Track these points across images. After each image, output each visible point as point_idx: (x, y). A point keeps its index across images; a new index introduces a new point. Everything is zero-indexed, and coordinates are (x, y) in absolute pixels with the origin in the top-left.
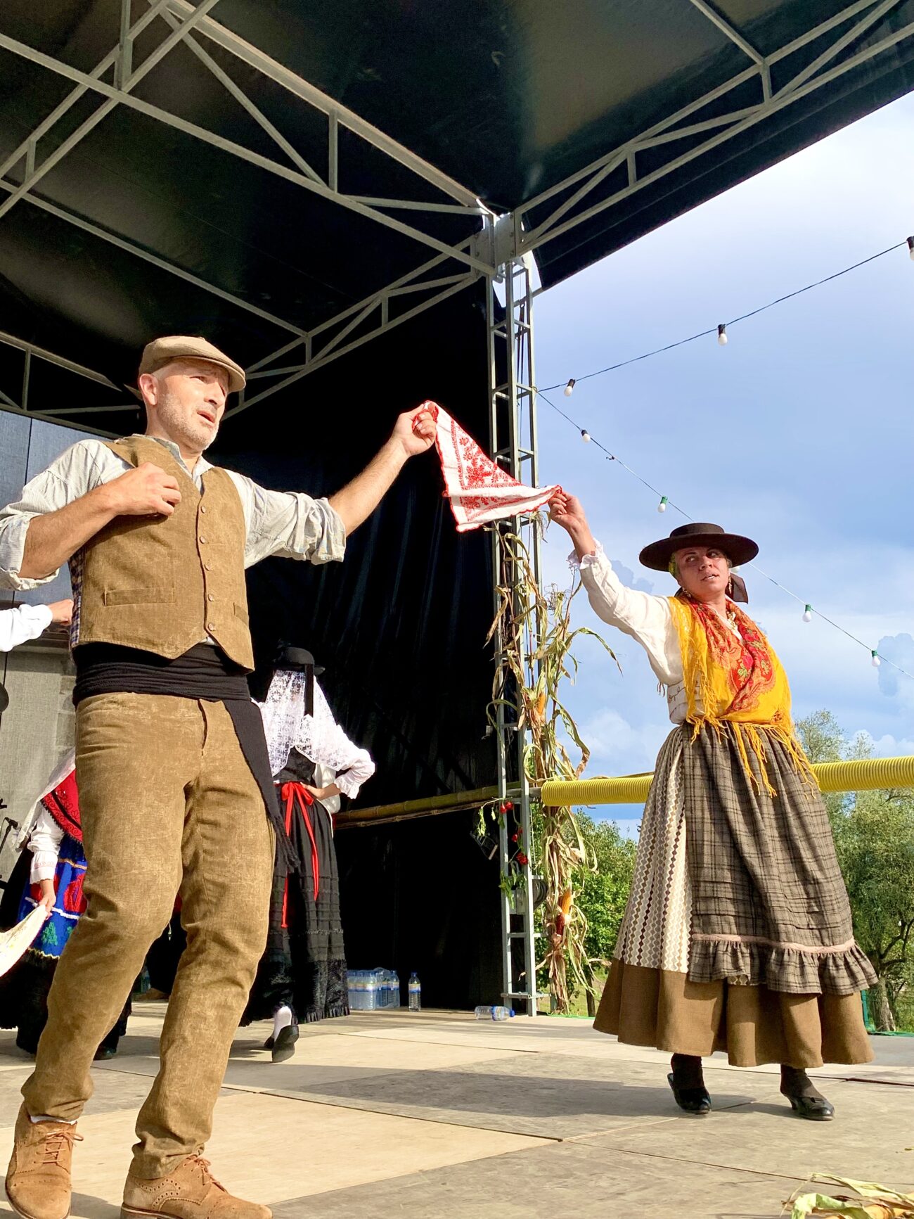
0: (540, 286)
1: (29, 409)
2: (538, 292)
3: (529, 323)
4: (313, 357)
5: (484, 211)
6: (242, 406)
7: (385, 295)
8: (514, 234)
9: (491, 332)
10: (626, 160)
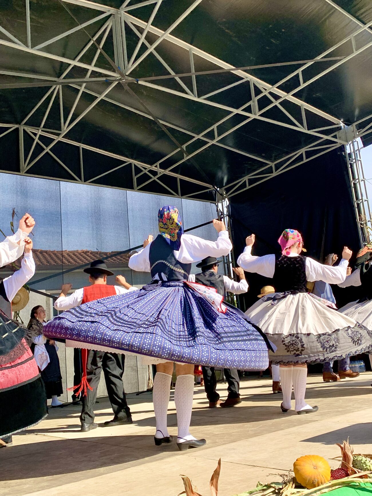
0: (363, 146)
1: (181, 196)
2: (362, 148)
3: (360, 158)
4: (276, 171)
5: (342, 125)
6: (248, 187)
7: (302, 151)
8: (353, 131)
9: (349, 162)
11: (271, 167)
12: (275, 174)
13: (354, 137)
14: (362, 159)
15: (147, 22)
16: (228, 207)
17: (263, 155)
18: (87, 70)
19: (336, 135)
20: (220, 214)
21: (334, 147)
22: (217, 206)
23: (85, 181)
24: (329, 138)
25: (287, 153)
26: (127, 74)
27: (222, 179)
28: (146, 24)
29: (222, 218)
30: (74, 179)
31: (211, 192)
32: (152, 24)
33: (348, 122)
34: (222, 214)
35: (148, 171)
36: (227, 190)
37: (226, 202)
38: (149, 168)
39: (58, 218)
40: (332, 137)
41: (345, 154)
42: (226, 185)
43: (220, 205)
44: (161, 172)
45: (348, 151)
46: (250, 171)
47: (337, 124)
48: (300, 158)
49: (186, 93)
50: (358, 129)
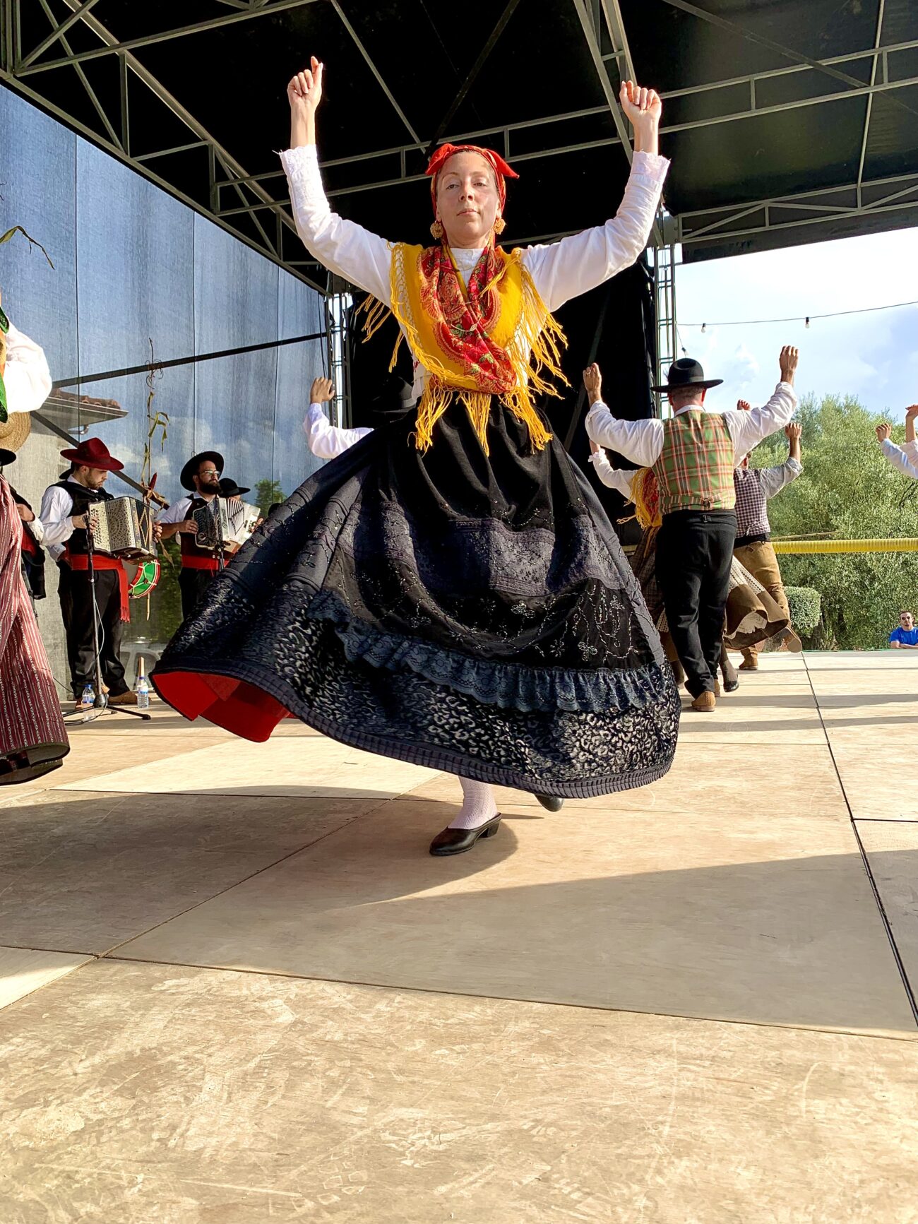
1: (282, 262)
10: (764, 208)
13: (677, 241)
14: (676, 285)
22: (326, 304)
23: (131, 155)
29: (334, 332)
50: (683, 228)
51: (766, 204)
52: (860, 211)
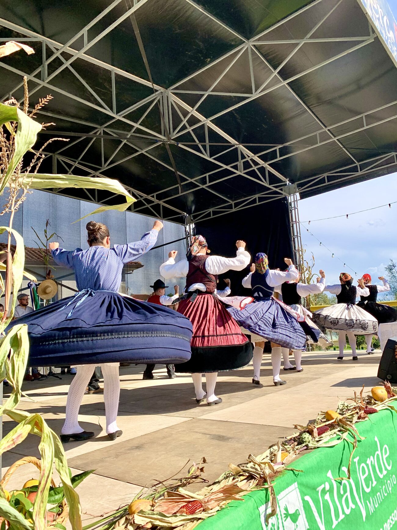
0: (300, 199)
1: (163, 218)
4: (235, 208)
5: (288, 182)
6: (212, 217)
7: (257, 196)
8: (295, 188)
9: (290, 209)
10: (325, 177)
11: (231, 205)
12: (234, 210)
13: (295, 192)
14: (299, 208)
15: (193, 108)
16: (193, 229)
17: (229, 196)
18: (133, 127)
19: (282, 189)
20: (187, 233)
21: (281, 197)
22: (186, 228)
23: (98, 202)
24: (277, 190)
25: (245, 196)
26: (172, 138)
27: (191, 209)
28: (192, 109)
29: (189, 237)
30: (91, 200)
31: (182, 217)
32: (196, 110)
33: (292, 181)
34: (188, 234)
35: (143, 199)
36: (195, 217)
37: (193, 226)
38: (145, 196)
39: (78, 228)
40: (280, 189)
41: (287, 203)
42: (194, 212)
43: (188, 227)
44: (156, 201)
45: (290, 201)
46: (214, 206)
47: (285, 182)
48: (254, 201)
49: (203, 154)
50: (298, 187)
51: (325, 175)
52: (360, 173)
